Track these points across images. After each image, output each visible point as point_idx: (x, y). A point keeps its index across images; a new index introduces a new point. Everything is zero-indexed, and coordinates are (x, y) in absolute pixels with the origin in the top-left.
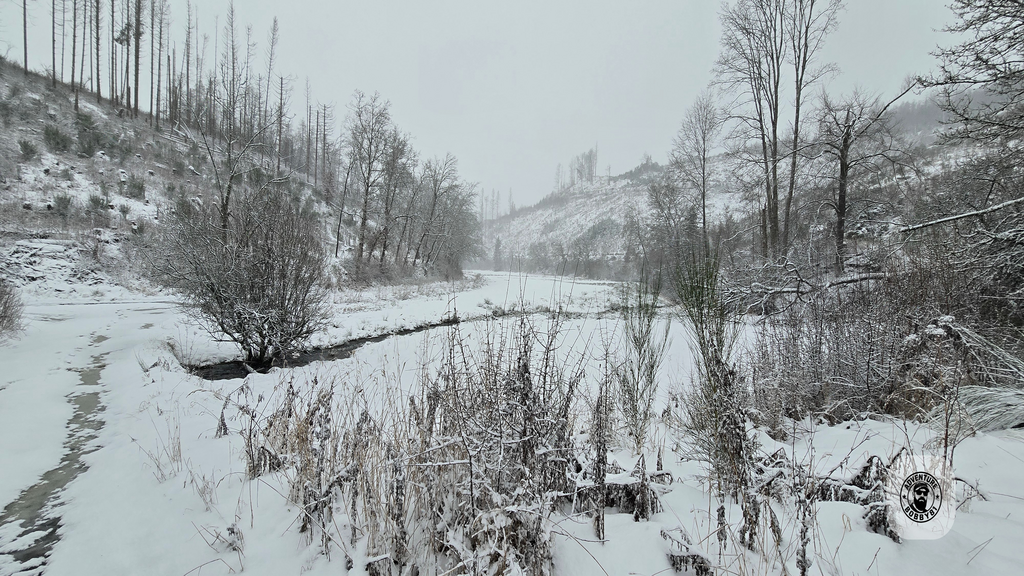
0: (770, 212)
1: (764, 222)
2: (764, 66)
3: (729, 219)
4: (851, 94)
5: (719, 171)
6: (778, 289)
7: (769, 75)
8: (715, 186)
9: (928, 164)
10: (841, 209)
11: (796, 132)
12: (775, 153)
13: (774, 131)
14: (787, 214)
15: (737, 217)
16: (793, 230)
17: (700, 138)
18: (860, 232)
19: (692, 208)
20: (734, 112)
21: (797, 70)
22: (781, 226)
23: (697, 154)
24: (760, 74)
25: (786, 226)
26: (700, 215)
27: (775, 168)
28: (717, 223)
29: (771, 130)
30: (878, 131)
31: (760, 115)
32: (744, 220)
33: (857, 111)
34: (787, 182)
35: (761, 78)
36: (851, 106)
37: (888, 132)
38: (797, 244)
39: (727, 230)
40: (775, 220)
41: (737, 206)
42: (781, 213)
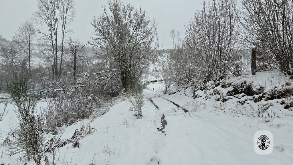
0: (55, 66)
1: (53, 69)
2: (53, 22)
3: (41, 67)
4: (77, 40)
5: (36, 50)
6: (57, 90)
7: (54, 25)
8: (35, 54)
9: (92, 61)
10: (75, 69)
11: (63, 45)
12: (56, 49)
13: (56, 42)
14: (60, 68)
15: (44, 66)
16: (62, 72)
17: (28, 36)
18: (79, 75)
19: (24, 60)
20: (42, 32)
21: (63, 27)
22: (59, 71)
23: (26, 41)
24: (51, 23)
25: (60, 71)
26: (28, 63)
27: (56, 53)
28: (36, 67)
29: (55, 42)
30: (82, 51)
31: (51, 36)
32: (46, 68)
33: (78, 45)
34: (60, 58)
35: (52, 25)
36: (77, 43)
37: (85, 52)
38: (63, 77)
39: (39, 70)
40: (56, 69)
41: (44, 62)
42: (58, 67)
